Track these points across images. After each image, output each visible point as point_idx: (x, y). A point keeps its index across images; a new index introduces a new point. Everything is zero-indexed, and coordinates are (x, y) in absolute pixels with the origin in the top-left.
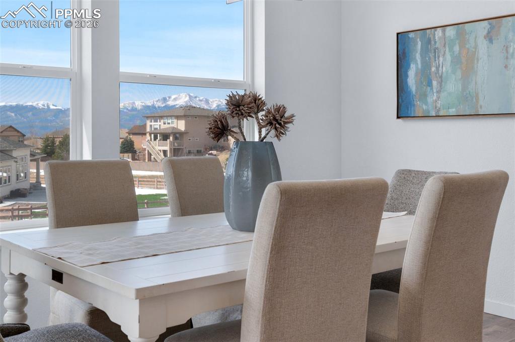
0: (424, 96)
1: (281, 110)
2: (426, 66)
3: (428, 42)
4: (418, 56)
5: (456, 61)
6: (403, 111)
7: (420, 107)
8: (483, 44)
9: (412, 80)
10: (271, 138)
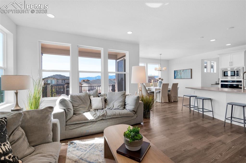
0: (177, 77)
1: (162, 79)
2: (177, 74)
3: (177, 72)
4: (176, 73)
5: (180, 73)
6: (175, 78)
7: (176, 78)
8: (182, 72)
9: (176, 75)
10: (162, 81)
